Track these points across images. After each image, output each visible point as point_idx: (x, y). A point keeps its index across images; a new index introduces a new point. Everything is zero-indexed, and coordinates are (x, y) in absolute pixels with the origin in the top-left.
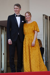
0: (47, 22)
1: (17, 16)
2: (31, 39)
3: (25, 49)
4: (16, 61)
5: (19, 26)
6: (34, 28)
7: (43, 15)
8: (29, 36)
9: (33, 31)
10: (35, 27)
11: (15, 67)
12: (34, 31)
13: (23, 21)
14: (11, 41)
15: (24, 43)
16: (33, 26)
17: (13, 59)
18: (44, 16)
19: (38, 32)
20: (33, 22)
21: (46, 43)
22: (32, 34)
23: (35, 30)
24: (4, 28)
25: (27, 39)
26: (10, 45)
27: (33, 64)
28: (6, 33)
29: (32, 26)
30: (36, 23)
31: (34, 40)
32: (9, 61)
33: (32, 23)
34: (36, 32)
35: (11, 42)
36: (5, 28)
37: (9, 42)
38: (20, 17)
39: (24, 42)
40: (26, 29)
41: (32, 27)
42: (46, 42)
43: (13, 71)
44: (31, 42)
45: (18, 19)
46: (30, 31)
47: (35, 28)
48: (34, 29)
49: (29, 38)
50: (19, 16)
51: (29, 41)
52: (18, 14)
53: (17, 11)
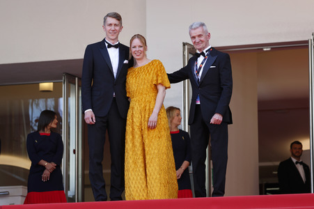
1: (110, 46)
2: (147, 108)
3: (131, 137)
4: (107, 171)
5: (115, 75)
6: (155, 78)
7: (184, 44)
8: (144, 99)
9: (153, 86)
10: (157, 76)
11: (104, 187)
12: (156, 85)
13: (126, 62)
14: (94, 115)
15: (128, 122)
16: (152, 72)
17: (100, 164)
18: (186, 46)
19: (166, 88)
20: (152, 62)
22: (151, 95)
23: (159, 82)
24: (77, 79)
25: (136, 108)
26: (91, 125)
27: (154, 177)
28: (80, 95)
29: (150, 74)
30: (160, 63)
31: (156, 110)
32: (87, 172)
33: (149, 64)
34: (161, 88)
35: (94, 118)
36: (79, 79)
37: (88, 118)
38: (118, 49)
39: (128, 118)
40: (134, 81)
41: (151, 76)
43: (100, 197)
44: (147, 116)
45: (114, 55)
46: (145, 86)
47: (160, 78)
48: (157, 80)
50: (116, 46)
51: (143, 115)
52: (112, 41)
53: (116, 33)
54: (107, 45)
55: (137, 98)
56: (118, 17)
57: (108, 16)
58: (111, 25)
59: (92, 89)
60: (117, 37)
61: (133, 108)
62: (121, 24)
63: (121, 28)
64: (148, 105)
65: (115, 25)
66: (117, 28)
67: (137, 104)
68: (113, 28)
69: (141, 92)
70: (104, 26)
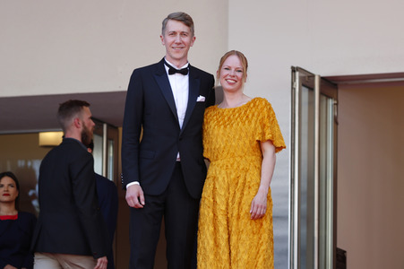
0: (311, 103)
1: (173, 71)
2: (241, 181)
6: (259, 130)
7: (294, 70)
8: (235, 166)
12: (260, 143)
13: (201, 99)
14: (141, 192)
16: (255, 118)
18: (297, 73)
20: (254, 101)
21: (304, 206)
22: (249, 158)
24: (105, 126)
25: (220, 179)
28: (111, 154)
29: (250, 122)
30: (267, 104)
33: (248, 105)
36: (109, 126)
38: (187, 77)
41: (253, 126)
42: (304, 197)
46: (241, 143)
49: (232, 177)
50: (183, 72)
51: (232, 192)
52: (178, 63)
53: (184, 47)
54: (167, 69)
55: (225, 161)
56: (187, 20)
57: (170, 17)
58: (174, 33)
59: (139, 147)
60: (185, 56)
61: (215, 178)
62: (192, 31)
63: (193, 39)
64: (242, 175)
65: (182, 34)
66: (186, 39)
67: (223, 172)
68: (178, 39)
69: (232, 151)
70: (163, 37)
